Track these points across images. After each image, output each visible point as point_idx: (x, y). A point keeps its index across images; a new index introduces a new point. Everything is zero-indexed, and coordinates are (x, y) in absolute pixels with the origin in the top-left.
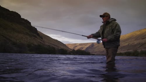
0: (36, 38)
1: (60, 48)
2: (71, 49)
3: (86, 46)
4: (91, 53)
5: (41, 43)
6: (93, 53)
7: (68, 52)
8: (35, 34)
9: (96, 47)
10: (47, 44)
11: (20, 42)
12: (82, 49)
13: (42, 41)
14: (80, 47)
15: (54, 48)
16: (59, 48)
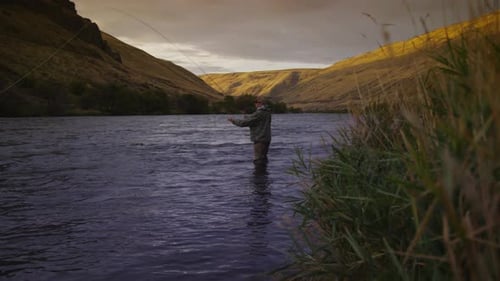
0: (98, 61)
1: (184, 90)
2: (221, 94)
3: (271, 83)
4: (288, 107)
5: (116, 75)
6: (295, 106)
7: (210, 105)
8: (92, 47)
9: (305, 85)
10: (138, 79)
11: (45, 75)
12: (260, 91)
13: (119, 69)
14: (252, 84)
15: (163, 94)
16: (181, 92)
